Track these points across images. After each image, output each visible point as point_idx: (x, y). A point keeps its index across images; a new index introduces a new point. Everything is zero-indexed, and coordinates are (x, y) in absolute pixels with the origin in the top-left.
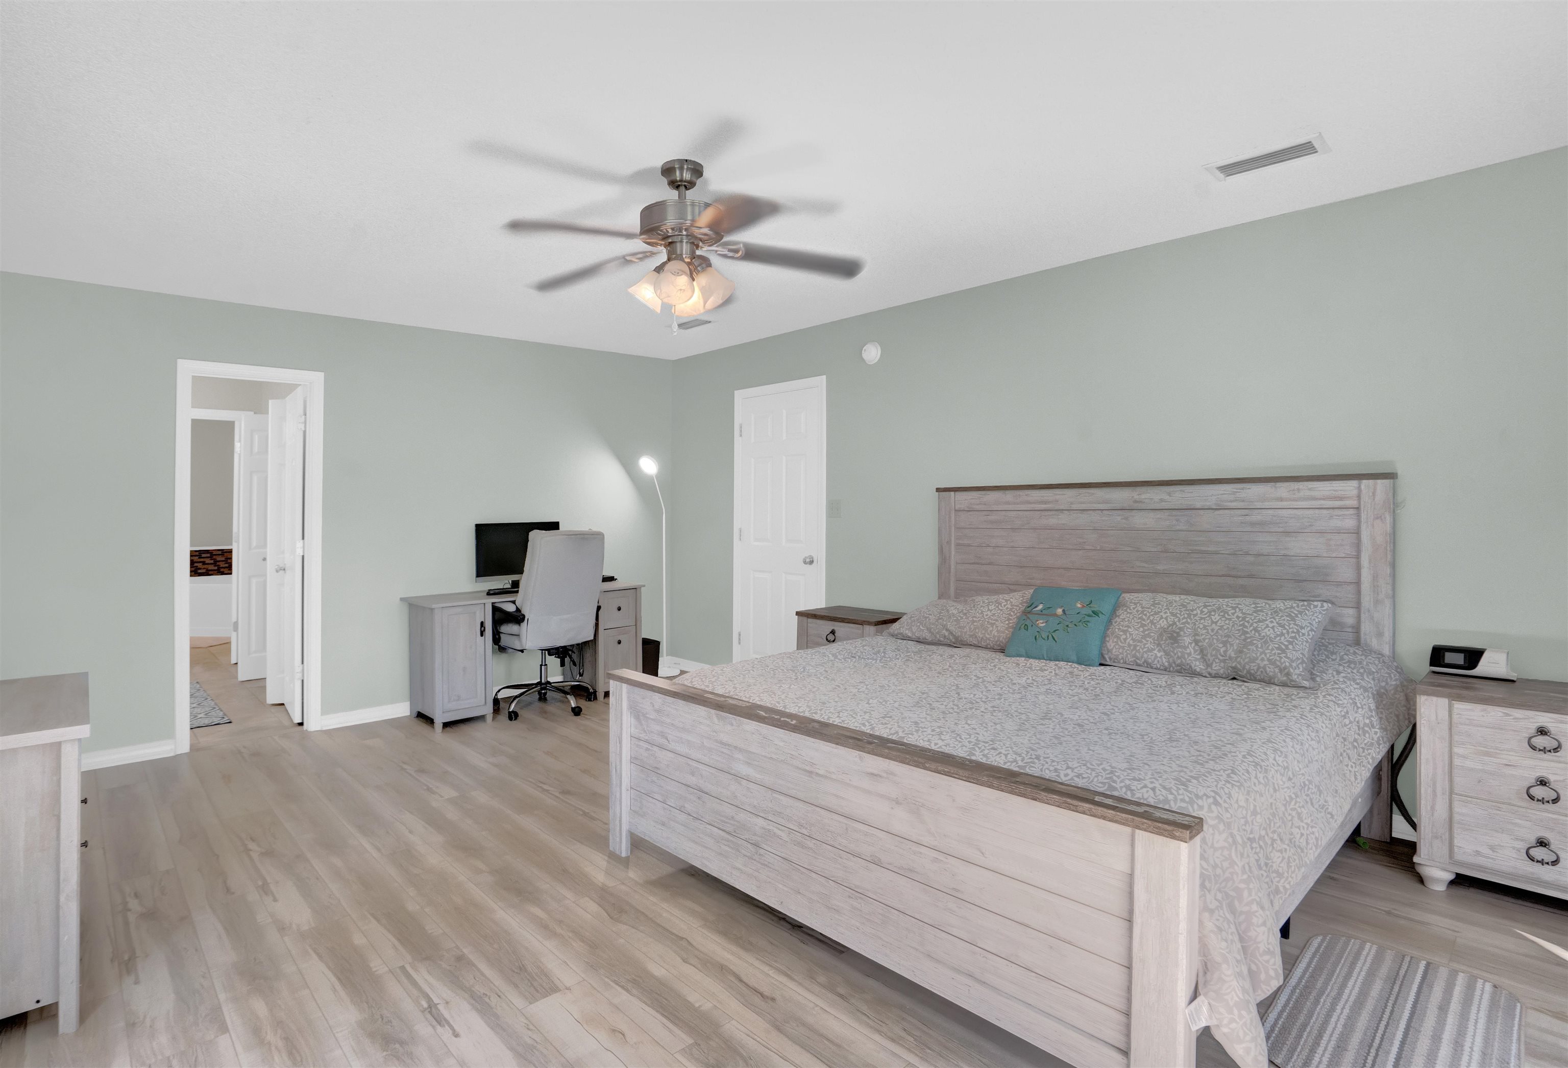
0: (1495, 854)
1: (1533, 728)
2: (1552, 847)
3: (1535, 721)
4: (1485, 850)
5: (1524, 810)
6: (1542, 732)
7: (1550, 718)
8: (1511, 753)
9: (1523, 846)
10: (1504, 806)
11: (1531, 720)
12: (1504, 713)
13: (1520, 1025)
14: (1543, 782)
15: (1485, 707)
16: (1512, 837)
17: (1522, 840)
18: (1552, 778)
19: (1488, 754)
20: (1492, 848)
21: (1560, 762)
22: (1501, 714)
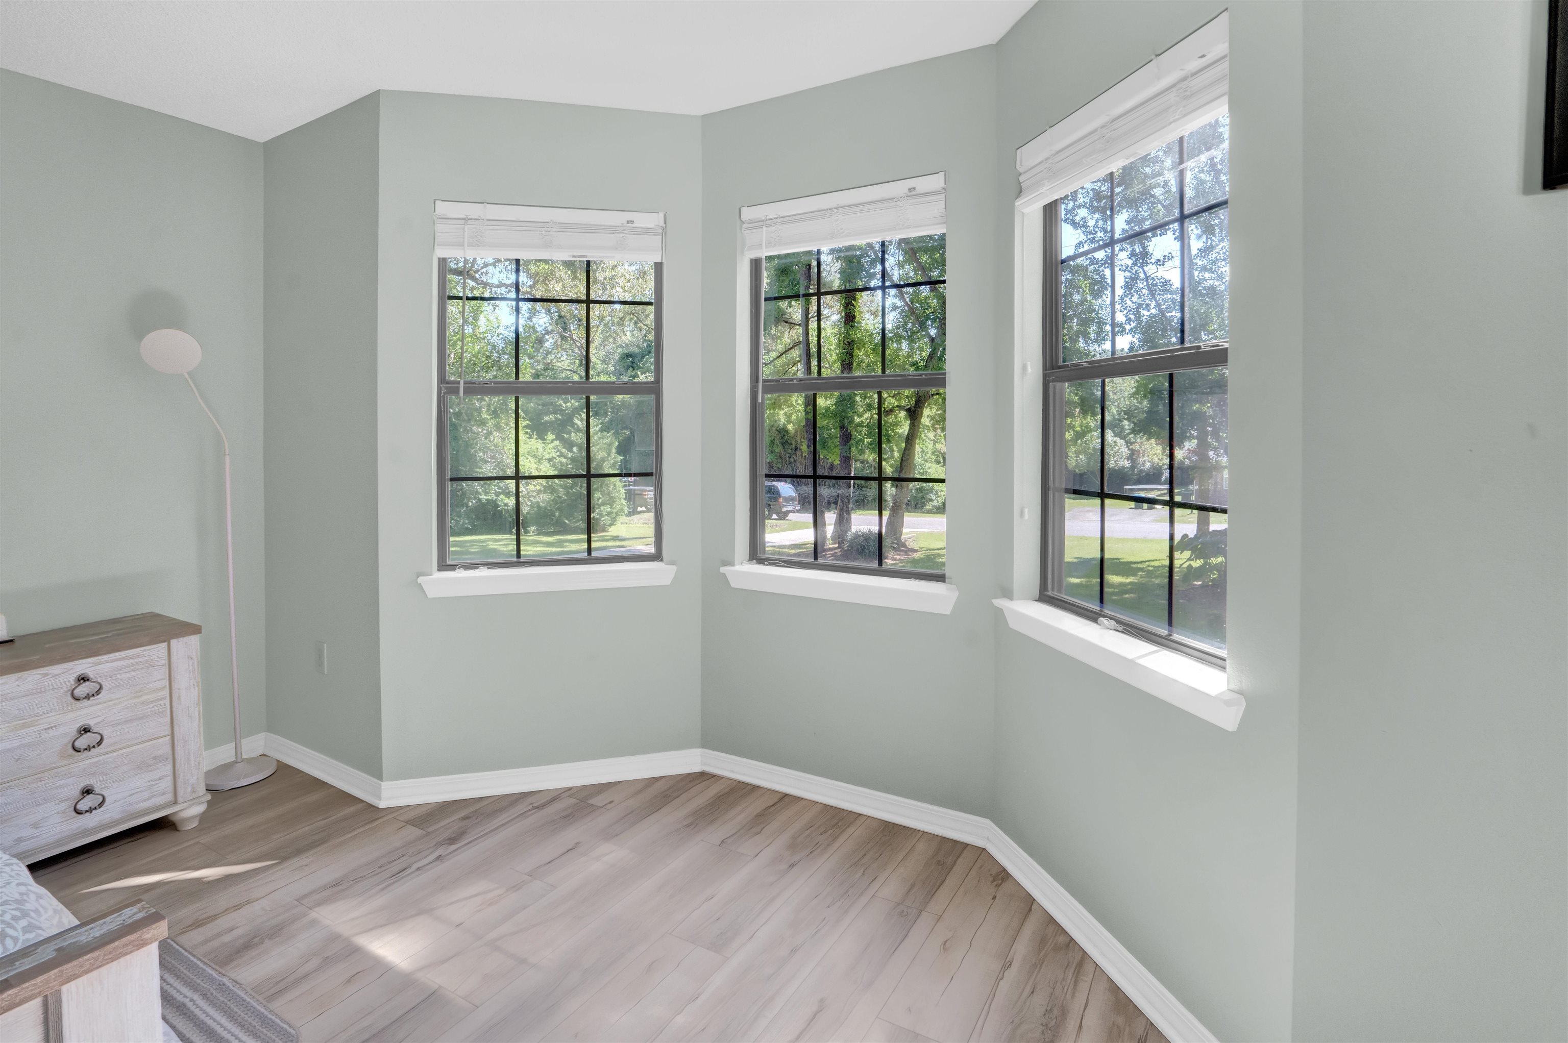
0: (40, 830)
1: (72, 678)
2: (97, 790)
3: (74, 671)
4: (27, 832)
5: (66, 768)
6: (83, 679)
7: (89, 663)
8: (51, 714)
9: (67, 806)
10: (46, 774)
11: (71, 672)
12: (42, 674)
13: (190, 953)
14: (86, 730)
15: (20, 674)
16: (57, 802)
17: (67, 800)
18: (92, 723)
19: (25, 726)
20: (35, 826)
21: (100, 704)
22: (39, 676)
